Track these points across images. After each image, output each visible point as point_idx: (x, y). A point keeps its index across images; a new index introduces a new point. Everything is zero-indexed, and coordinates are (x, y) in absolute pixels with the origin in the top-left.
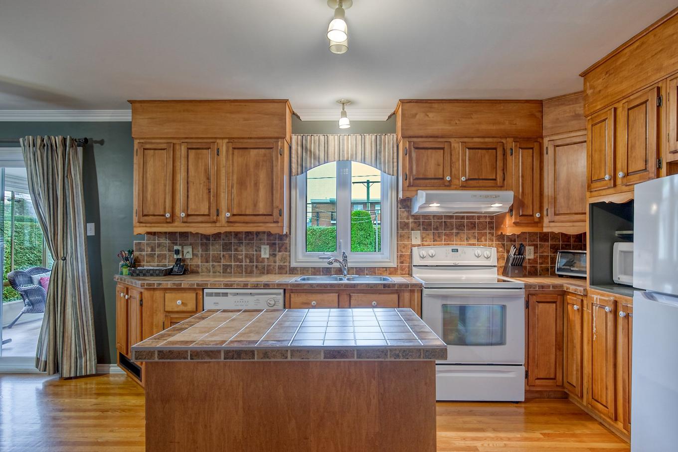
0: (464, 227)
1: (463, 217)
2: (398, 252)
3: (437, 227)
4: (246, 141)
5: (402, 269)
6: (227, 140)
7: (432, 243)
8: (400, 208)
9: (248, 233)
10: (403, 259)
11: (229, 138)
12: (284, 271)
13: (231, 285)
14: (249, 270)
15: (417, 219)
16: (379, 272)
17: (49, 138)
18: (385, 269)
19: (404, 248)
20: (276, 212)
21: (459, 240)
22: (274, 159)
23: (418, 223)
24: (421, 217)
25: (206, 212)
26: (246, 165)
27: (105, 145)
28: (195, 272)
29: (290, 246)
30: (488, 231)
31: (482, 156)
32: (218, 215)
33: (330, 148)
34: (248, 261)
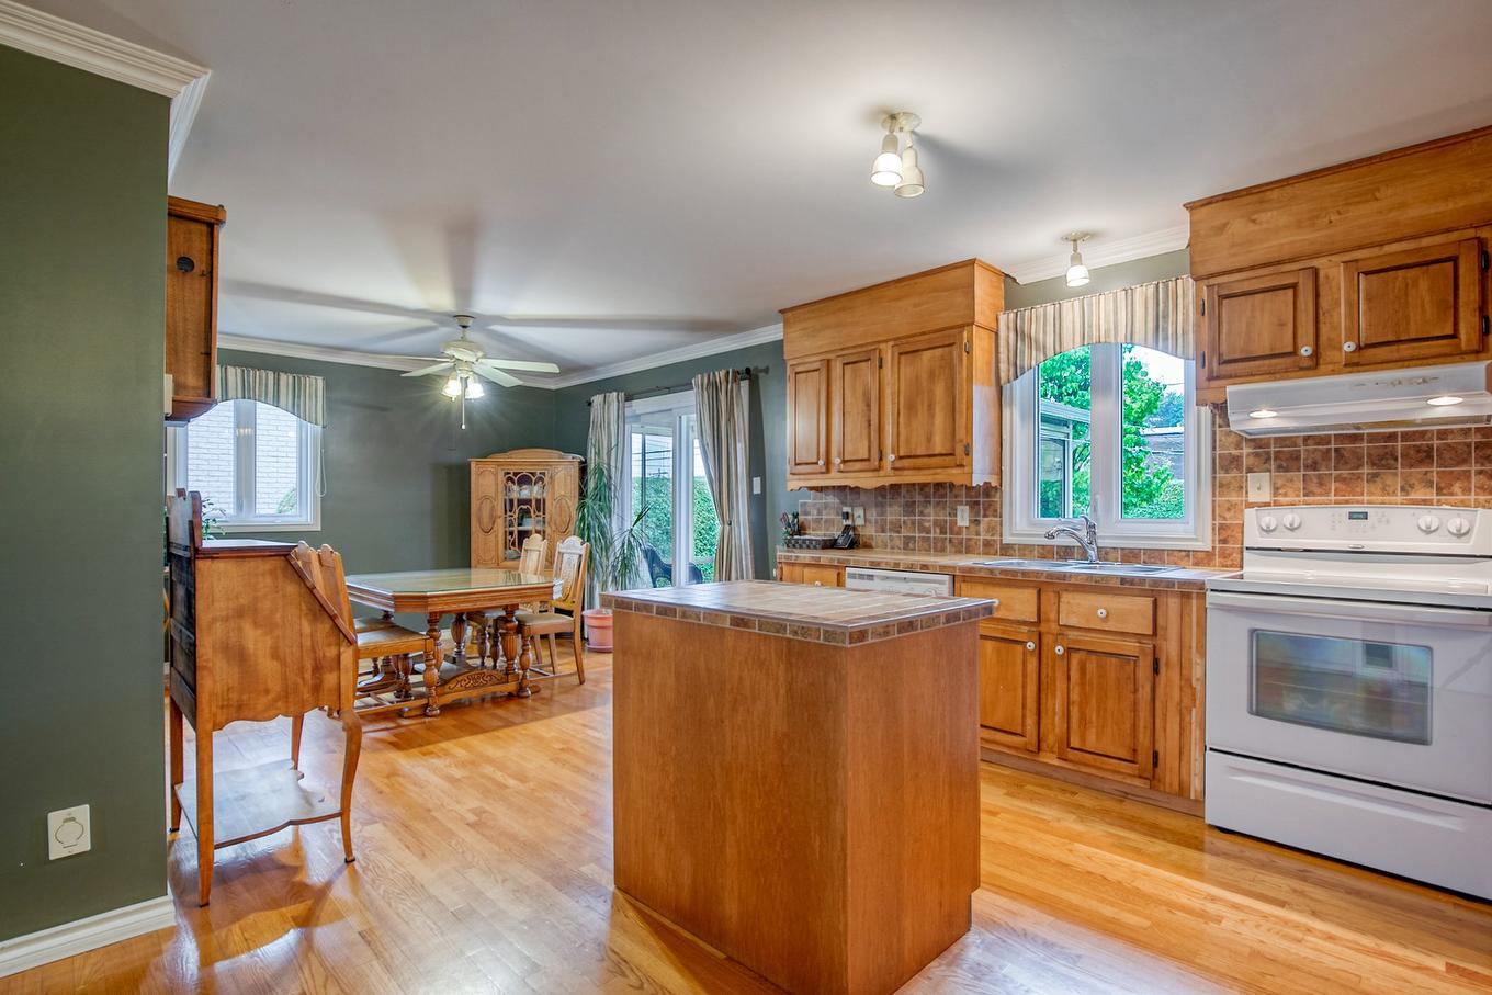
0: (1396, 459)
1: (1392, 437)
2: (1214, 519)
3: (1315, 463)
4: (917, 338)
5: (1224, 555)
6: (892, 343)
7: (1302, 498)
8: (1220, 426)
9: (938, 485)
10: (1225, 534)
11: (895, 340)
12: (992, 551)
13: (879, 564)
14: (939, 545)
15: (1260, 448)
16: (1172, 558)
17: (714, 374)
18: (1183, 553)
19: (1229, 509)
20: (959, 449)
21: (1379, 492)
22: (956, 361)
23: (1265, 456)
24: (1272, 442)
25: (866, 457)
26: (917, 378)
27: (770, 371)
28: (868, 546)
29: (1001, 508)
30: (1474, 468)
31: (1407, 285)
32: (881, 459)
33: (1064, 325)
34: (938, 530)
